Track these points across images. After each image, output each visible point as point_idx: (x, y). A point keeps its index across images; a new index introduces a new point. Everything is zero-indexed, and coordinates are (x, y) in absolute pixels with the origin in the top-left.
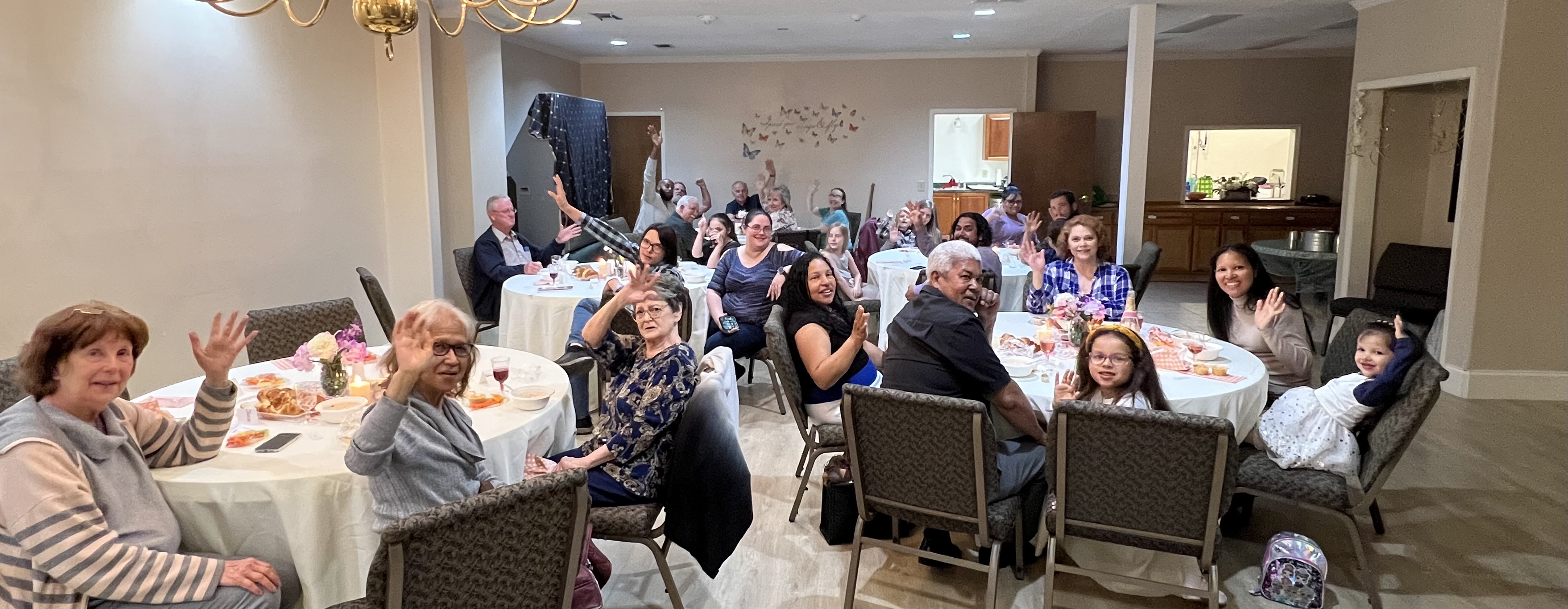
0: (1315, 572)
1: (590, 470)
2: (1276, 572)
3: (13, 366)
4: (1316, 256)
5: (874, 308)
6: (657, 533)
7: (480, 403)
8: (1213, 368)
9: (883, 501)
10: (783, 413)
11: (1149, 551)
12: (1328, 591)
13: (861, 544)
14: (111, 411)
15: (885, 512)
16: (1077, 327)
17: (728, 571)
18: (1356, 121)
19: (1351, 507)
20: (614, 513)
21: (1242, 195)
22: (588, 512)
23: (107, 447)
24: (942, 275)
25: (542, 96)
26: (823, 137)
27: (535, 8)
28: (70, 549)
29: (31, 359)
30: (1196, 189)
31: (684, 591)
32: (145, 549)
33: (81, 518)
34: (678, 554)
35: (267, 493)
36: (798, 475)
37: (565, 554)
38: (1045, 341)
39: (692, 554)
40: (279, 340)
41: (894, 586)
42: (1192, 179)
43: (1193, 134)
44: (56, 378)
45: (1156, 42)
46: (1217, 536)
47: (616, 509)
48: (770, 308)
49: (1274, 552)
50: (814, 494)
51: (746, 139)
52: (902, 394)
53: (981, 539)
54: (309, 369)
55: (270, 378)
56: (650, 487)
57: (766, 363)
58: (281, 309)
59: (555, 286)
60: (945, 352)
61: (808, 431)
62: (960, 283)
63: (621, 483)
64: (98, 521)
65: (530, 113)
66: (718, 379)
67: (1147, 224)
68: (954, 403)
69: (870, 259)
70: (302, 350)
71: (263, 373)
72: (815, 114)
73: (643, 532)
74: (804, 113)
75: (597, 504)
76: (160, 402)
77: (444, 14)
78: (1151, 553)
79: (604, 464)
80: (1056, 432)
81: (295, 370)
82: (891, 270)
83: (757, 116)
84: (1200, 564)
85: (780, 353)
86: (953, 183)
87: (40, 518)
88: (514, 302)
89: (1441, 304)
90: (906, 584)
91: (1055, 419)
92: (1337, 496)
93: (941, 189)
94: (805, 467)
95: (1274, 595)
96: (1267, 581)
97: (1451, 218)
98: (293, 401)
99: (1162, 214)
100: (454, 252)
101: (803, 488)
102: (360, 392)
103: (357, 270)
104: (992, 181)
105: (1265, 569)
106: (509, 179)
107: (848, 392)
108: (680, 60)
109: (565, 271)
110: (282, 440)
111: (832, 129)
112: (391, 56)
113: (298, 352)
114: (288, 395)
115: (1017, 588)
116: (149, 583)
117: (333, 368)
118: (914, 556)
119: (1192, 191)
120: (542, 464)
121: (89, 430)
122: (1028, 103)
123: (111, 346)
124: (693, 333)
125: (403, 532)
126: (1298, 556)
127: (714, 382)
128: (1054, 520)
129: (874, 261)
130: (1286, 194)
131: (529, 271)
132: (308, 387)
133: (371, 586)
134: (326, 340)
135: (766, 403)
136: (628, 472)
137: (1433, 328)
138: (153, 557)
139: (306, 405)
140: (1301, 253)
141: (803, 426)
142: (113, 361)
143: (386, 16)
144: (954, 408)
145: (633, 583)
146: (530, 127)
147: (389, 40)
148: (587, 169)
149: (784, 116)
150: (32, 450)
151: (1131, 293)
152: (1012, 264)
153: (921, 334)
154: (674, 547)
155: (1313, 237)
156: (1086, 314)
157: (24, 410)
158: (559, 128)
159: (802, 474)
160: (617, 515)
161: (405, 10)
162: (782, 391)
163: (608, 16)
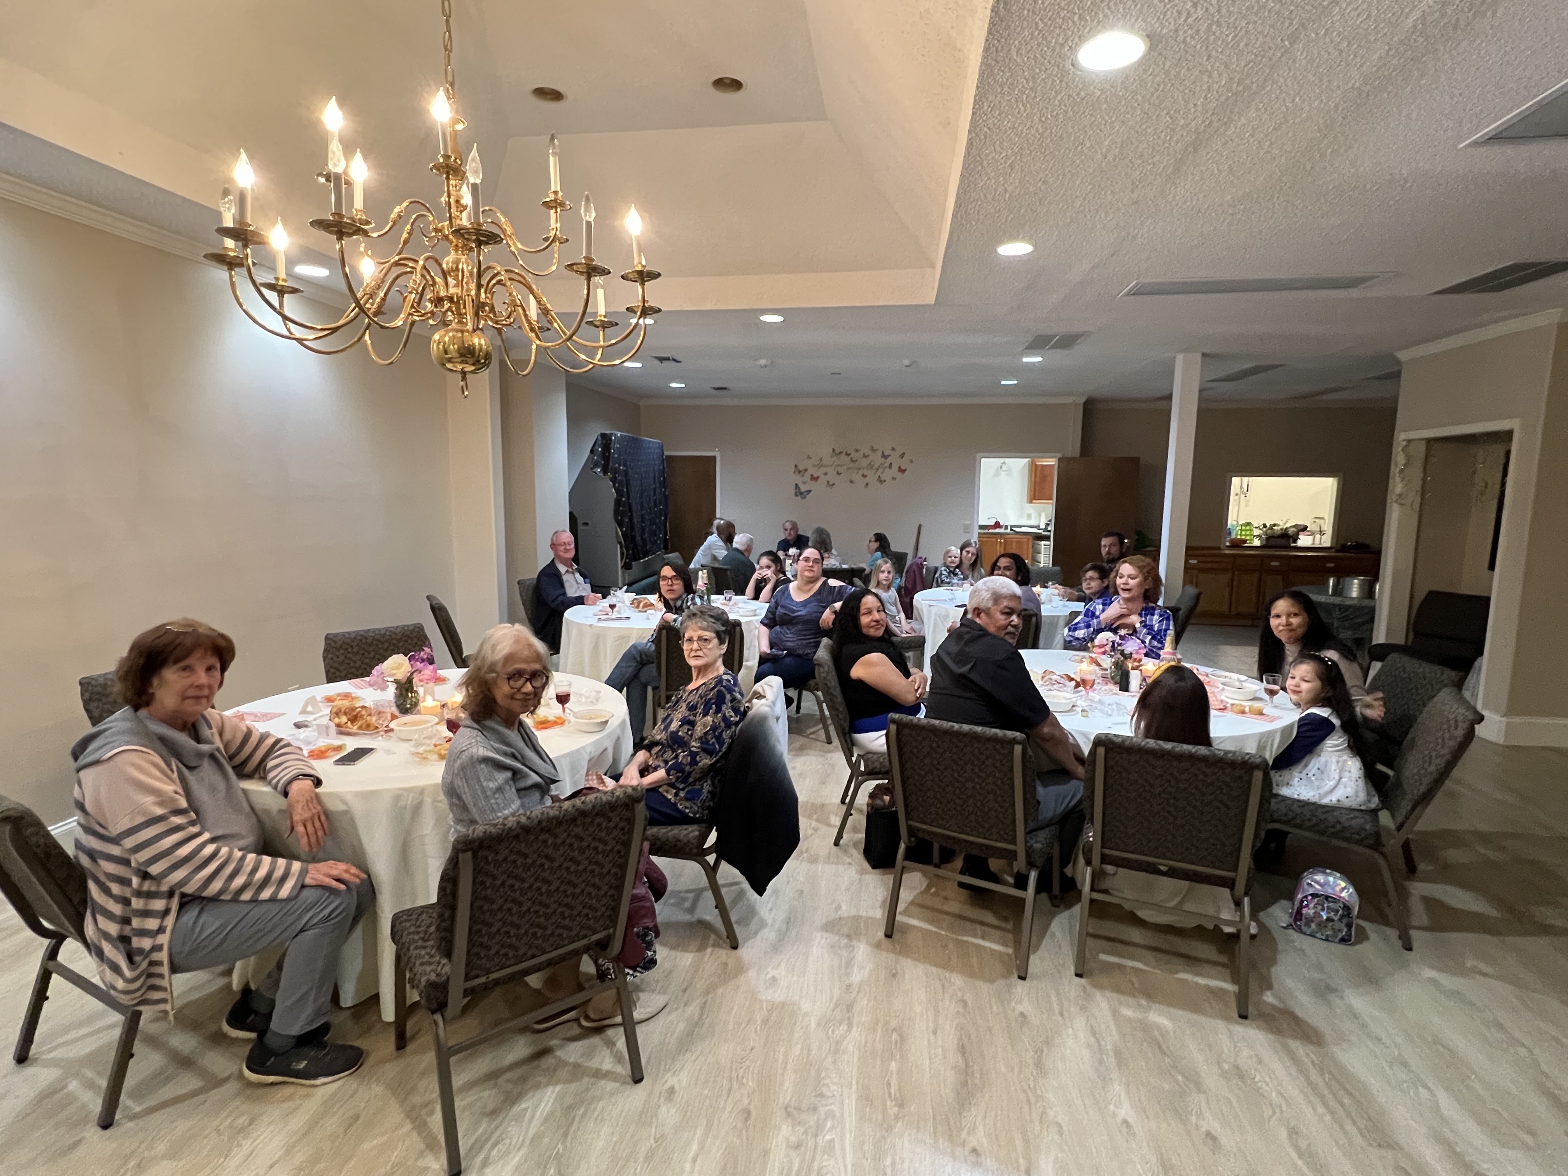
0: (1347, 908)
1: (648, 790)
2: (1307, 906)
3: (111, 680)
4: (1355, 602)
5: (919, 644)
6: (708, 852)
7: (545, 724)
8: (1250, 708)
9: (925, 827)
10: (830, 742)
11: (1183, 882)
12: (1358, 926)
13: (903, 868)
14: (203, 722)
15: (927, 837)
16: (1117, 664)
17: (775, 892)
18: (1398, 470)
19: (1384, 846)
20: (668, 832)
21: (1283, 542)
22: (645, 830)
23: (200, 755)
24: (984, 611)
25: (603, 436)
26: (872, 478)
27: (601, 350)
28: (168, 849)
29: (127, 673)
30: (1237, 535)
31: (733, 907)
32: (236, 850)
33: (177, 820)
34: (728, 872)
35: (345, 803)
36: (843, 802)
37: (623, 867)
38: (1085, 677)
39: (741, 872)
40: (355, 662)
41: (934, 910)
42: (1233, 525)
43: (1235, 481)
44: (151, 691)
45: (1201, 391)
46: (1249, 868)
47: (670, 828)
48: (819, 642)
49: (1306, 887)
50: (859, 820)
51: (798, 479)
52: (946, 725)
53: (1020, 864)
54: (384, 688)
55: (347, 696)
56: (703, 809)
57: (814, 694)
58: (357, 633)
59: (614, 616)
60: (988, 686)
61: (854, 759)
62: (1001, 619)
63: (675, 804)
64: (193, 823)
65: (592, 451)
66: (770, 706)
67: (1187, 568)
68: (996, 734)
69: (916, 596)
70: (378, 671)
71: (341, 691)
72: (865, 456)
73: (695, 851)
74: (855, 455)
75: (652, 822)
76: (246, 717)
77: (514, 355)
78: (1187, 883)
79: (660, 787)
80: (1095, 764)
81: (371, 689)
82: (936, 608)
83: (809, 458)
84: (1233, 896)
85: (829, 684)
86: (997, 525)
87: (140, 820)
88: (574, 632)
89: (1480, 652)
90: (946, 908)
91: (1093, 752)
92: (1370, 834)
93: (986, 531)
94: (850, 793)
95: (1305, 929)
96: (1298, 915)
97: (1492, 567)
98: (368, 718)
99: (1204, 559)
100: (519, 583)
101: (848, 814)
102: (431, 711)
103: (428, 598)
104: (1036, 524)
105: (1297, 903)
106: (571, 514)
107: (894, 721)
108: (736, 402)
109: (623, 602)
110: (359, 754)
111: (880, 471)
112: (466, 393)
113: (374, 672)
114: (364, 712)
115: (1053, 915)
116: (239, 881)
117: (405, 688)
118: (955, 880)
119: (1233, 536)
120: (602, 782)
121: (183, 739)
122: (1073, 448)
123: (200, 663)
124: (744, 663)
125: (472, 841)
126: (1329, 891)
127: (765, 709)
128: (1090, 850)
129: (921, 599)
130: (1326, 541)
131: (590, 602)
132: (382, 706)
133: (442, 889)
134: (400, 661)
135: (813, 733)
136: (682, 794)
137: (1470, 675)
138: (243, 858)
139: (381, 722)
140: (1340, 599)
141: (849, 755)
142: (202, 677)
143: (462, 355)
144: (995, 739)
145: (684, 899)
146: (591, 464)
147: (464, 378)
148: (645, 505)
149: (835, 458)
150: (132, 757)
151: (1171, 633)
152: (1054, 604)
153: (964, 669)
154: (724, 866)
155: (1352, 584)
156: (1126, 652)
157: (124, 719)
158: (620, 466)
159: (847, 800)
160: (670, 834)
161: (481, 350)
162: (829, 722)
163: (668, 359)
